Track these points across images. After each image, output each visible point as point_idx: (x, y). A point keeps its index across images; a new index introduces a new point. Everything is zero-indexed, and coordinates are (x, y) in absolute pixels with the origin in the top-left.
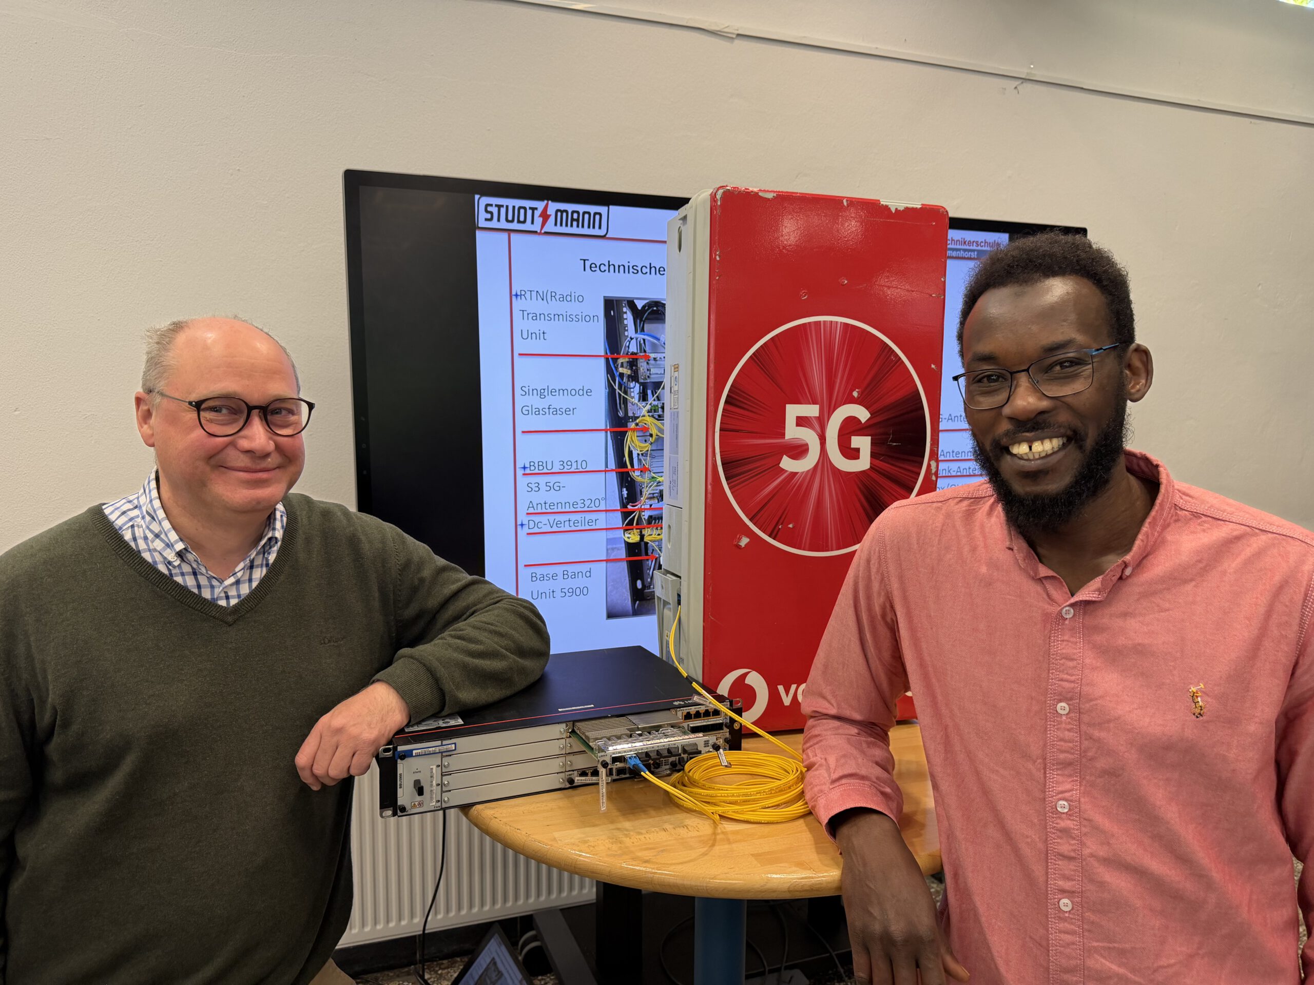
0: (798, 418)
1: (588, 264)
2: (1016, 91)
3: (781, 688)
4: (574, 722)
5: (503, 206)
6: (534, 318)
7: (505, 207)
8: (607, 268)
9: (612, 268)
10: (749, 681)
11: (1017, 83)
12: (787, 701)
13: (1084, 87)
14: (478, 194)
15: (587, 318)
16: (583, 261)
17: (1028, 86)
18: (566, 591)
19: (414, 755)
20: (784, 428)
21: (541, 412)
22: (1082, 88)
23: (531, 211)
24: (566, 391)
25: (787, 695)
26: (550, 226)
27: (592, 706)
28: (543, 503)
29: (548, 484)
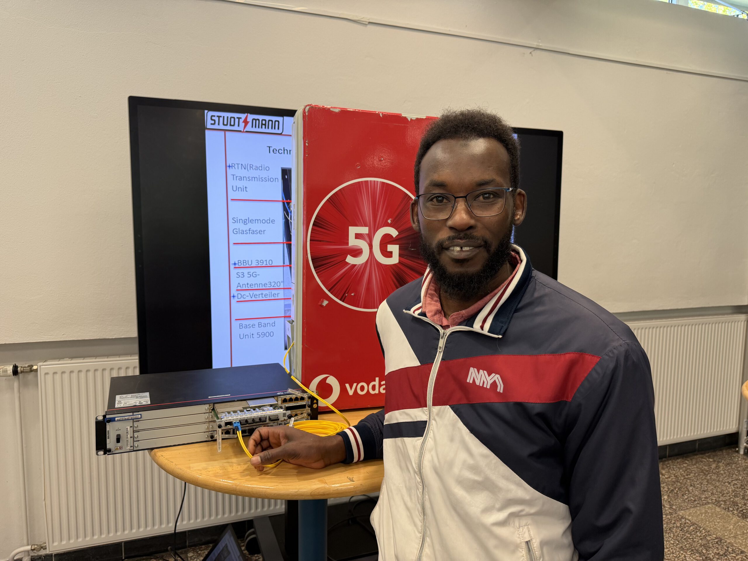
0: (356, 234)
1: (271, 149)
2: (531, 55)
3: (347, 385)
4: (214, 403)
5: (221, 116)
6: (240, 179)
7: (222, 117)
8: (283, 152)
9: (286, 151)
10: (328, 381)
11: (531, 50)
12: (351, 393)
13: (570, 52)
14: (206, 110)
15: (272, 180)
16: (268, 148)
17: (538, 52)
18: (260, 334)
19: (116, 420)
20: (348, 240)
21: (245, 232)
22: (569, 54)
23: (238, 119)
24: (259, 221)
25: (351, 389)
26: (249, 128)
27: (230, 395)
28: (246, 284)
29: (249, 273)
